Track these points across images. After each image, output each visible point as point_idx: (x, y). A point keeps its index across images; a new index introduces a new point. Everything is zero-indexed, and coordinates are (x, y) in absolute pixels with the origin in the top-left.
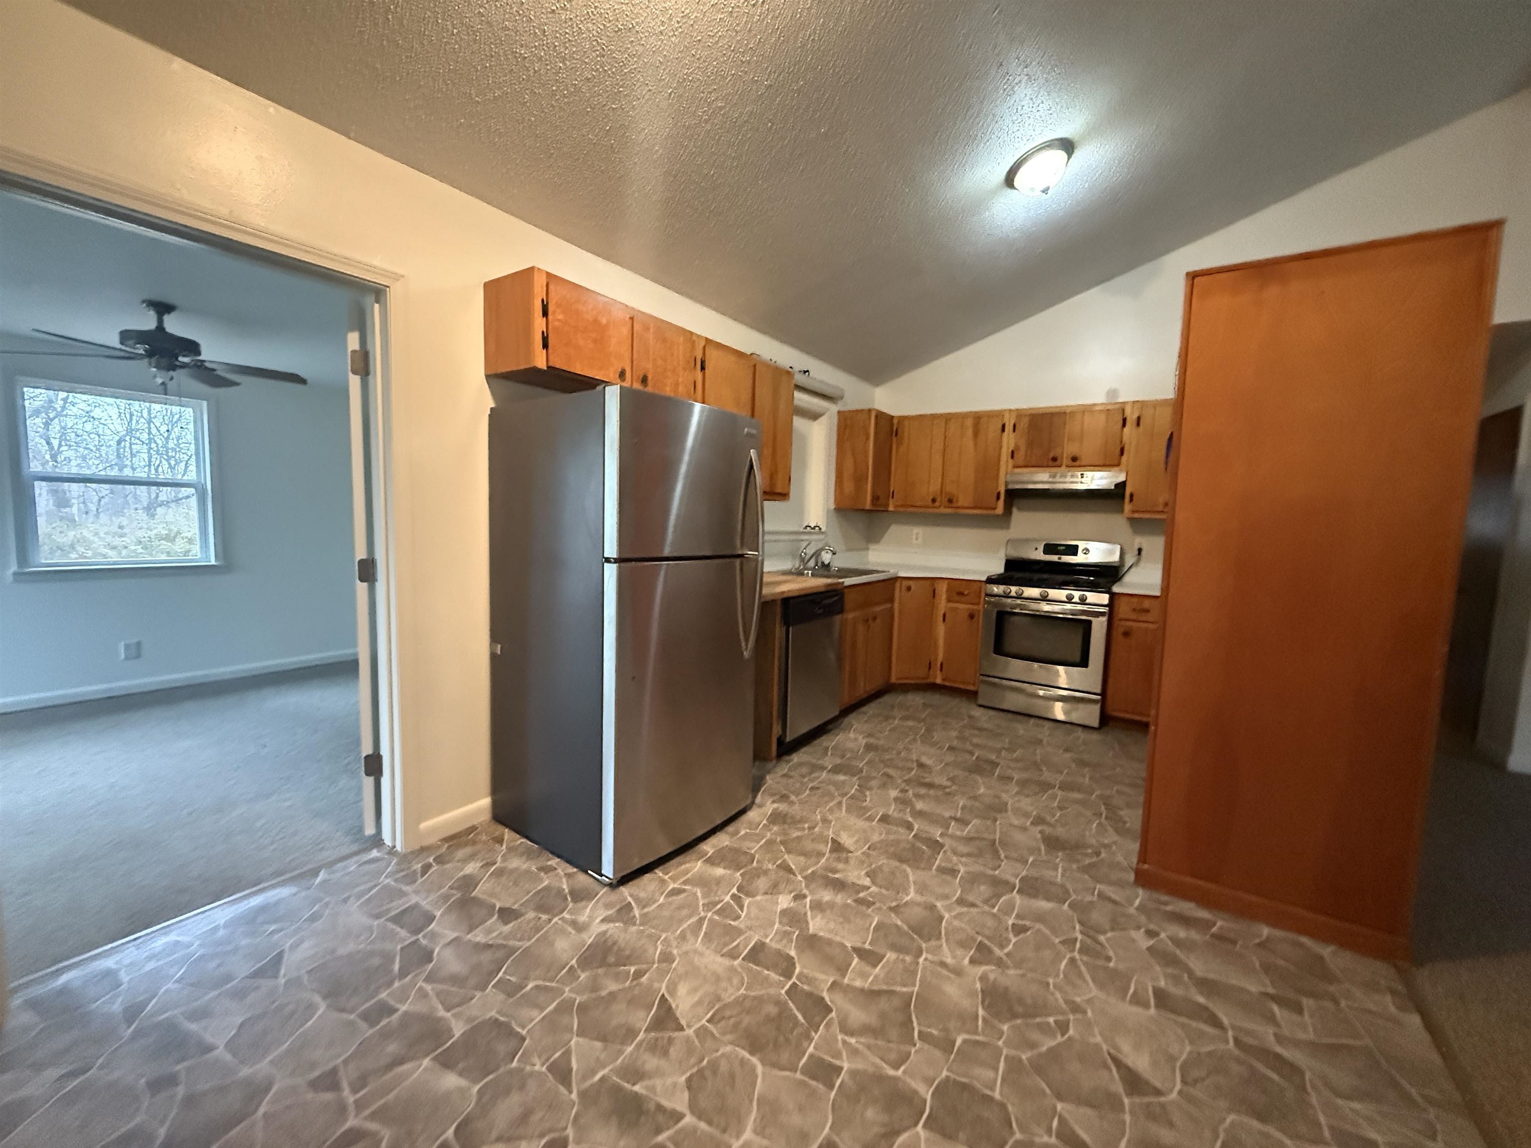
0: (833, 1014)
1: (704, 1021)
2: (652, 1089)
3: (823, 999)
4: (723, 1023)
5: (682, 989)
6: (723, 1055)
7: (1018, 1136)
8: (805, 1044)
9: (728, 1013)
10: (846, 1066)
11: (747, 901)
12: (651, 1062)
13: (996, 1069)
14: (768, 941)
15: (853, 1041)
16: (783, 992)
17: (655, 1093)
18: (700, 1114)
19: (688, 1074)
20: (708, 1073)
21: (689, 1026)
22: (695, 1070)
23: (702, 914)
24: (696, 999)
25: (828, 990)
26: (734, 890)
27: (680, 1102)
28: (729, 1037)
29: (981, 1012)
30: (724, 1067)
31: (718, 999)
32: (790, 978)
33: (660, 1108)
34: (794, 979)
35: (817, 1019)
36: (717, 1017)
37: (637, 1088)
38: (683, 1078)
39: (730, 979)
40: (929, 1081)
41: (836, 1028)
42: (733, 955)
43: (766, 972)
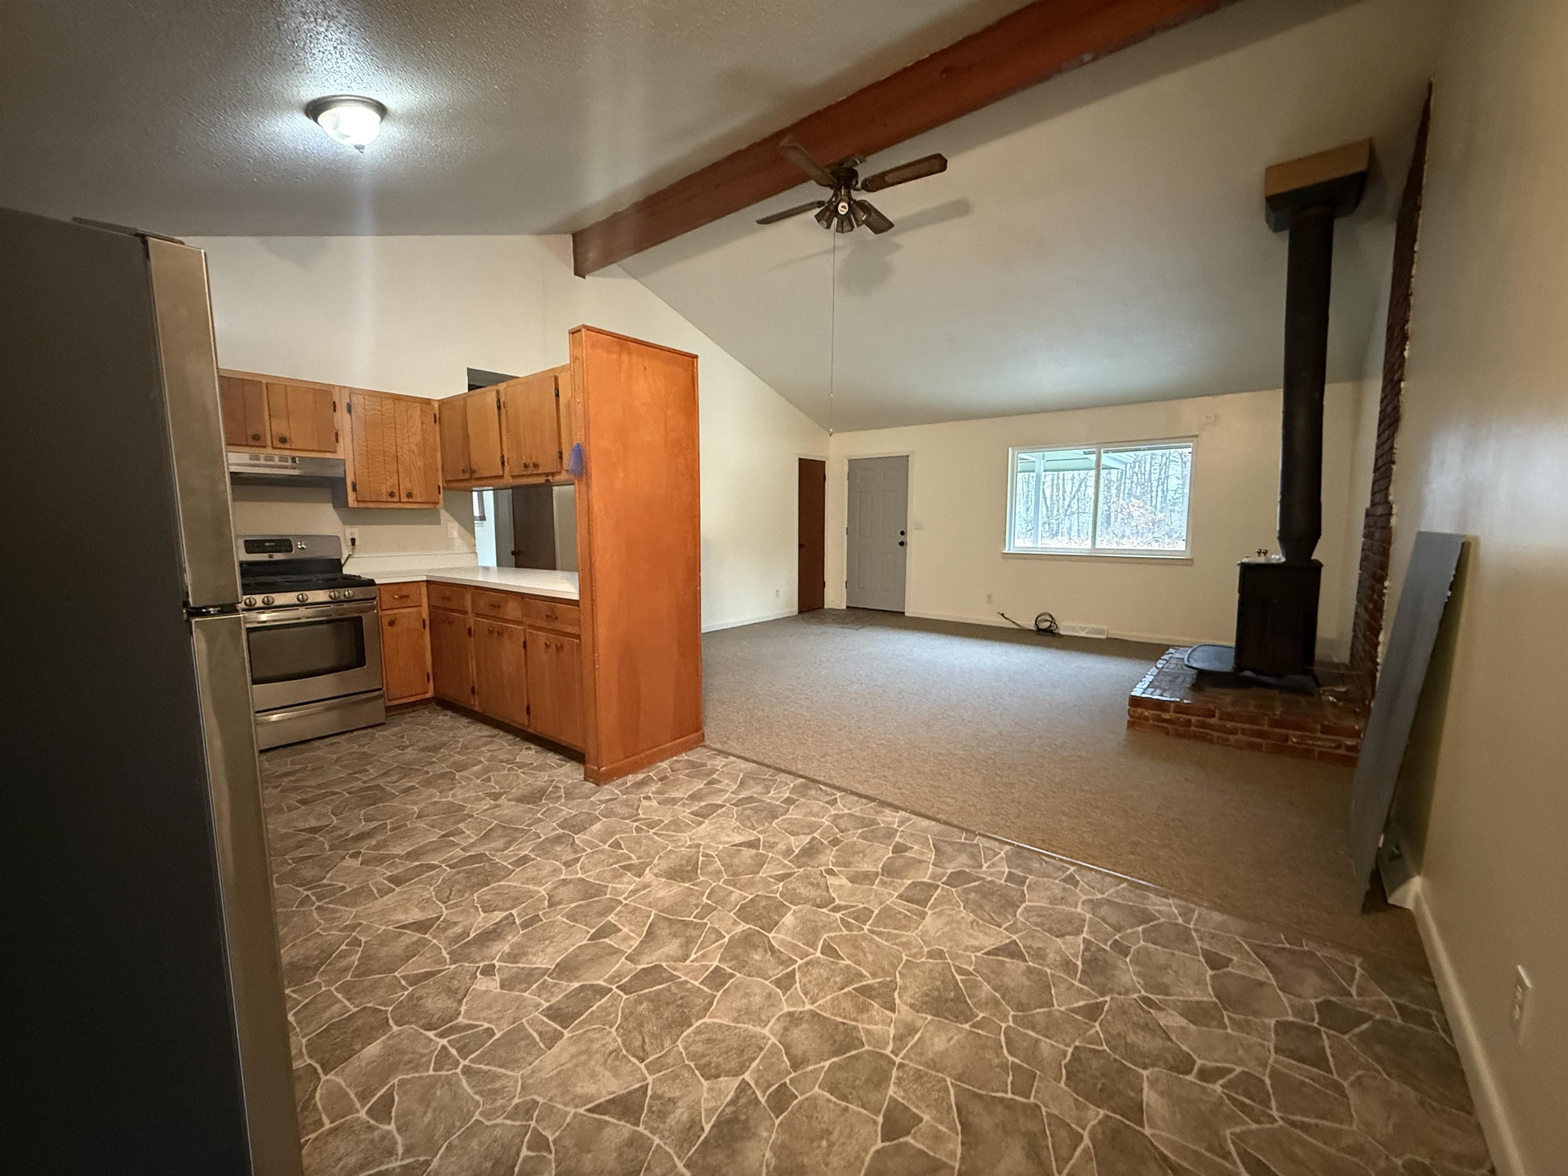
0: (664, 965)
1: (642, 1066)
2: (710, 1112)
3: (643, 969)
4: (647, 1047)
5: (590, 1088)
6: (685, 1048)
7: (778, 895)
8: (689, 986)
9: (638, 1043)
10: (716, 963)
11: (461, 1020)
12: (680, 1114)
13: (732, 892)
14: (546, 1005)
15: (693, 957)
16: (625, 997)
17: (715, 1109)
18: (743, 1068)
19: (701, 1078)
20: (703, 1061)
21: (645, 1079)
22: (697, 1072)
23: (459, 1070)
24: (607, 1074)
25: (635, 964)
26: (431, 1034)
27: (730, 1085)
28: (667, 1044)
29: (687, 885)
30: (699, 1048)
31: (617, 1051)
32: (612, 989)
33: (733, 1102)
34: (614, 987)
35: (665, 975)
36: (641, 1054)
37: (707, 1128)
38: (706, 1084)
39: (591, 1041)
40: (735, 923)
41: (680, 965)
42: (552, 1039)
43: (594, 1008)
